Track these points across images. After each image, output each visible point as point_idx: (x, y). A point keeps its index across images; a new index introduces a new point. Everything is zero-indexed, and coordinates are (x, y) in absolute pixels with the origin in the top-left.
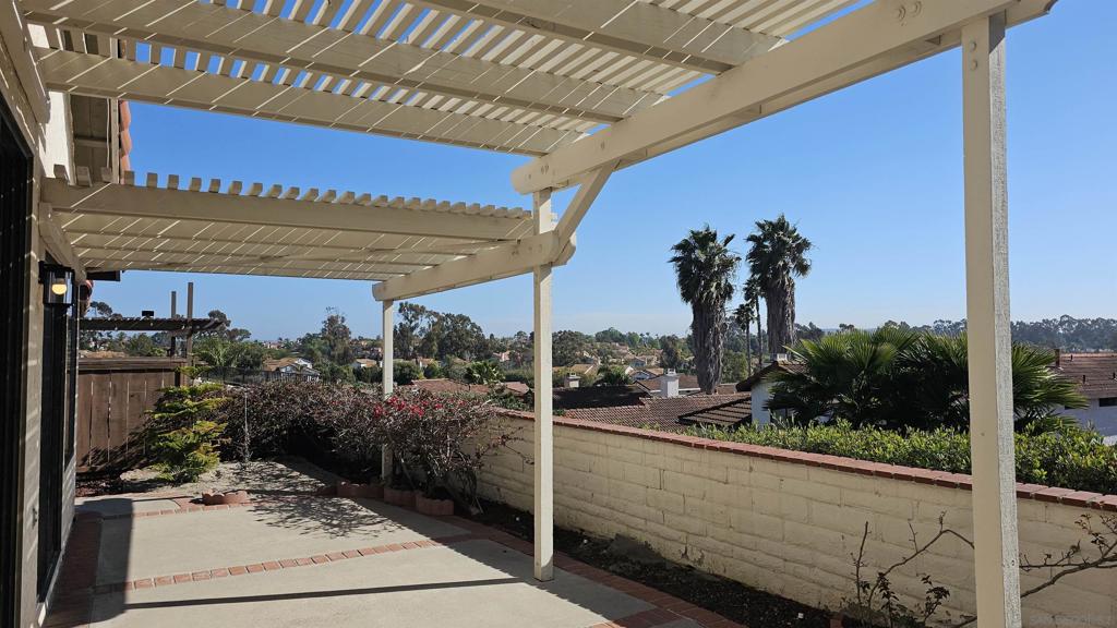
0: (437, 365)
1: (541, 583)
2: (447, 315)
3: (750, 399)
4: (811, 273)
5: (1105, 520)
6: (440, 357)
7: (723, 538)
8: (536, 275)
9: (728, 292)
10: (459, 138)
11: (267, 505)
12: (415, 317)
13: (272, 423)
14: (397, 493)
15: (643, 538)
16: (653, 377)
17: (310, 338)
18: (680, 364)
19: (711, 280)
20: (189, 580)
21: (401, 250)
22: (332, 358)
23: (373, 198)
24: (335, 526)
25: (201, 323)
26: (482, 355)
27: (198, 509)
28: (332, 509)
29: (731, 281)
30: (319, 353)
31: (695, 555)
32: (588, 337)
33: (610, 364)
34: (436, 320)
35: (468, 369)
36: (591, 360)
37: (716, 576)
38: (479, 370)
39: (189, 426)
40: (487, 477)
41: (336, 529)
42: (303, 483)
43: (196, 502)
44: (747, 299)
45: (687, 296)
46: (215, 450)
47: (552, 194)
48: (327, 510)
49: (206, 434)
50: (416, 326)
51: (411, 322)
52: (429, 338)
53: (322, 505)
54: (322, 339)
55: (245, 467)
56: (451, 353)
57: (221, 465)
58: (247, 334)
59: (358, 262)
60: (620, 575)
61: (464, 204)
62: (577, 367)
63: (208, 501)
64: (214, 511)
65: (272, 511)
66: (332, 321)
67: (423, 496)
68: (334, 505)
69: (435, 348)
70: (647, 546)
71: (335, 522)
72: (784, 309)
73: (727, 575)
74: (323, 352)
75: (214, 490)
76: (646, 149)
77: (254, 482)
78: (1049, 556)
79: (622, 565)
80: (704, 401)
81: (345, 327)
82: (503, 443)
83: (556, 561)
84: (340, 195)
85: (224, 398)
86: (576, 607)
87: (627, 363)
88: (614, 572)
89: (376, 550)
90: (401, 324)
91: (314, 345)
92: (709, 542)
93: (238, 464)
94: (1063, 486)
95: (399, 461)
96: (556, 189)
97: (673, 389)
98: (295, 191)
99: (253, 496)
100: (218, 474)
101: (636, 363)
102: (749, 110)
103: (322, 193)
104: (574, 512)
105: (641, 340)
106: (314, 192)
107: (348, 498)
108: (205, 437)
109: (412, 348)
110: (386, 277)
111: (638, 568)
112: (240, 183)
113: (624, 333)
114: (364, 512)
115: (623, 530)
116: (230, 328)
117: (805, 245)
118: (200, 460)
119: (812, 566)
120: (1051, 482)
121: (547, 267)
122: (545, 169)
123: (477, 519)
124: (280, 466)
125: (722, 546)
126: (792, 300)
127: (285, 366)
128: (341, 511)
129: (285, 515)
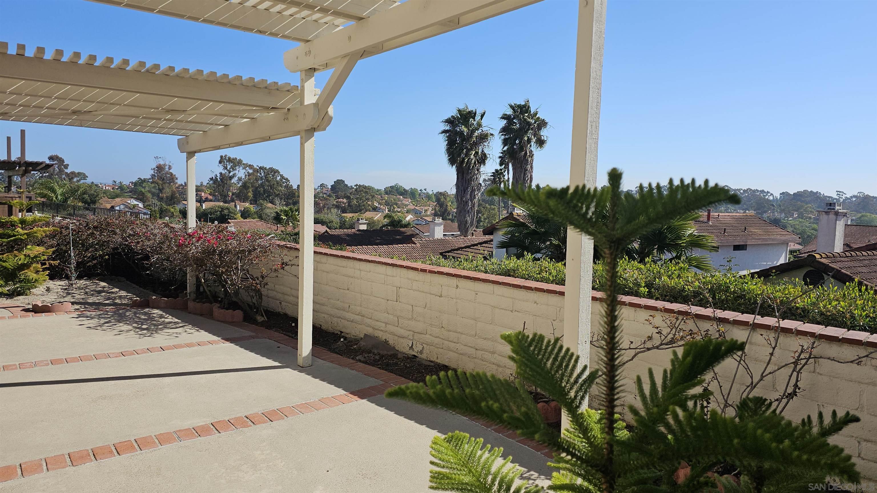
0: (252, 208)
1: (302, 369)
2: (260, 168)
3: (492, 241)
4: (546, 146)
5: (664, 318)
6: (254, 202)
7: (438, 335)
8: (301, 138)
9: (483, 159)
10: (233, 23)
11: (88, 314)
12: (233, 168)
13: (96, 250)
14: (198, 305)
15: (383, 336)
16: (427, 223)
17: (141, 182)
18: (449, 214)
19: (471, 149)
20: (16, 368)
21: (193, 112)
22: (160, 199)
23: (162, 68)
24: (144, 329)
25: (35, 165)
26: (291, 201)
27: (29, 316)
28: (143, 317)
29: (486, 151)
30: (149, 195)
31: (418, 348)
32: (378, 190)
33: (395, 212)
34: (251, 171)
35: (277, 213)
36: (380, 208)
37: (432, 362)
38: (286, 213)
39: (20, 250)
40: (272, 294)
41: (145, 332)
42: (120, 297)
43: (27, 310)
44: (501, 165)
45: (452, 161)
46: (44, 270)
47: (316, 73)
48: (139, 318)
49: (36, 257)
50: (234, 176)
51: (230, 173)
52: (245, 186)
53: (135, 313)
54: (152, 183)
55: (72, 284)
56: (264, 199)
57: (51, 282)
58: (85, 177)
59: (160, 119)
60: (363, 362)
61: (241, 77)
62: (369, 214)
63: (36, 310)
64: (43, 318)
65: (92, 318)
66: (160, 168)
67: (219, 307)
68: (145, 314)
69: (250, 194)
70: (386, 342)
71: (144, 327)
72: (525, 174)
73: (439, 361)
74: (153, 194)
75: (43, 301)
76: (382, 43)
77: (79, 296)
78: (632, 342)
79: (366, 355)
80: (462, 241)
81: (171, 174)
82: (283, 268)
83: (314, 353)
84: (132, 65)
85: (51, 228)
86: (325, 384)
87: (408, 212)
88: (360, 361)
89: (176, 347)
90: (221, 174)
91: (144, 188)
92: (428, 338)
93: (66, 282)
94: (657, 299)
95: (201, 281)
96: (318, 69)
97: (439, 233)
98: (93, 58)
99: (77, 307)
100: (48, 290)
101: (416, 212)
102: (450, 22)
103: (117, 62)
104: (335, 319)
105: (420, 195)
106: (110, 60)
107: (157, 308)
108: (35, 259)
109: (230, 194)
110: (189, 133)
111: (377, 357)
112: (43, 49)
113: (407, 189)
114: (170, 319)
115: (369, 331)
116: (68, 171)
117: (542, 124)
118: (31, 277)
119: (493, 353)
120: (650, 296)
121: (311, 131)
122: (308, 53)
123: (262, 324)
124: (103, 284)
125: (437, 340)
126: (532, 167)
127: (119, 204)
128: (150, 318)
129: (103, 321)
